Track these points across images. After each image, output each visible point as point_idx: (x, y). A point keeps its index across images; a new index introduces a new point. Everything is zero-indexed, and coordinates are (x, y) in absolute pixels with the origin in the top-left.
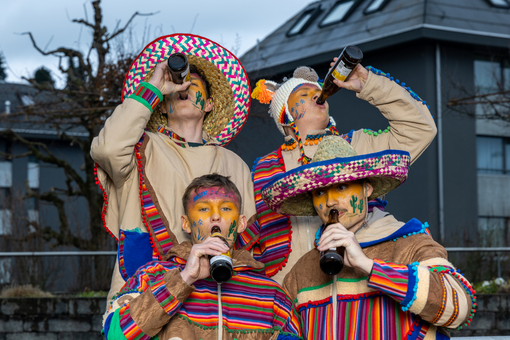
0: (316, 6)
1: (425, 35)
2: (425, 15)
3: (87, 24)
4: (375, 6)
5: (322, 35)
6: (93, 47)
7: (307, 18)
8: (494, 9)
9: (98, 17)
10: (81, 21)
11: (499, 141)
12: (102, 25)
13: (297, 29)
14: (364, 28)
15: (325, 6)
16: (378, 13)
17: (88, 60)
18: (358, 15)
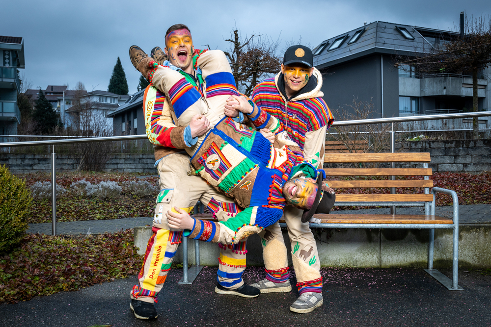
0: (326, 42)
1: (376, 51)
2: (376, 42)
3: (232, 41)
4: (353, 40)
5: (329, 54)
6: (234, 52)
7: (323, 47)
8: (407, 40)
9: (237, 39)
10: (229, 40)
11: (409, 98)
12: (238, 41)
13: (318, 53)
14: (348, 50)
15: (331, 42)
16: (355, 43)
17: (233, 56)
18: (345, 44)
